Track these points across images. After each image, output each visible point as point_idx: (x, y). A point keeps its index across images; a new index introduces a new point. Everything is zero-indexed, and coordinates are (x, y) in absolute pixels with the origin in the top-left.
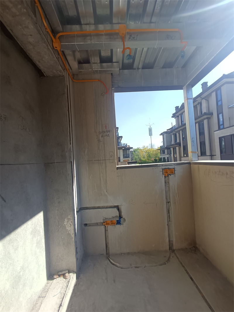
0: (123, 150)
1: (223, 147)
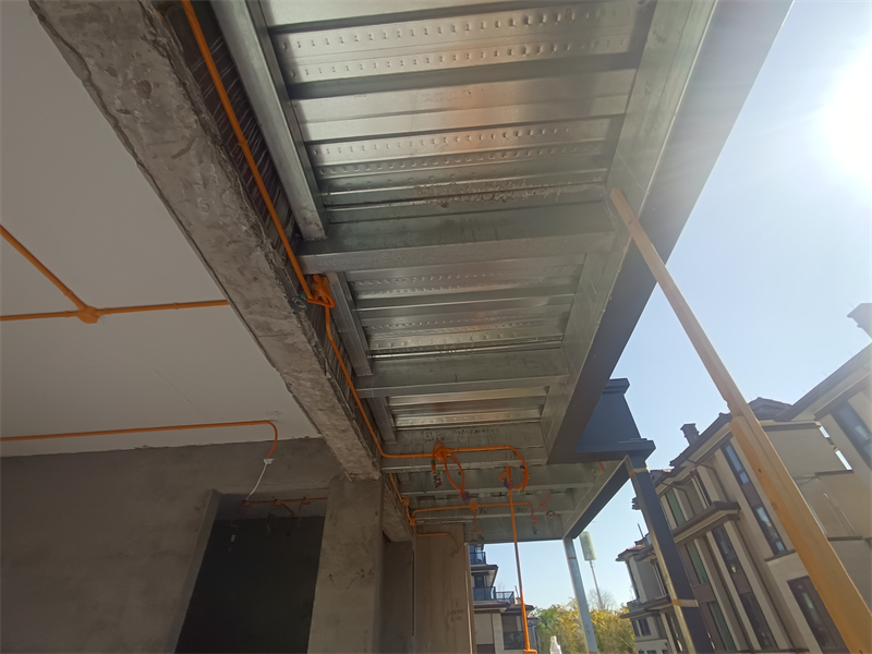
0: (502, 615)
1: (815, 617)
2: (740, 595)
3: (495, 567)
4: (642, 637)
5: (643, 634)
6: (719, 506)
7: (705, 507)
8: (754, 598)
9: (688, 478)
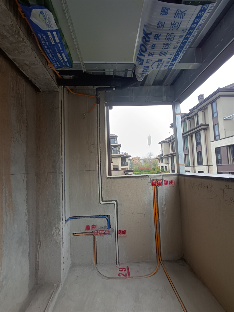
0: (121, 158)
2: (197, 152)
3: (120, 145)
4: (160, 163)
5: (161, 162)
6: (202, 125)
7: (196, 126)
8: (201, 154)
9: (193, 116)
